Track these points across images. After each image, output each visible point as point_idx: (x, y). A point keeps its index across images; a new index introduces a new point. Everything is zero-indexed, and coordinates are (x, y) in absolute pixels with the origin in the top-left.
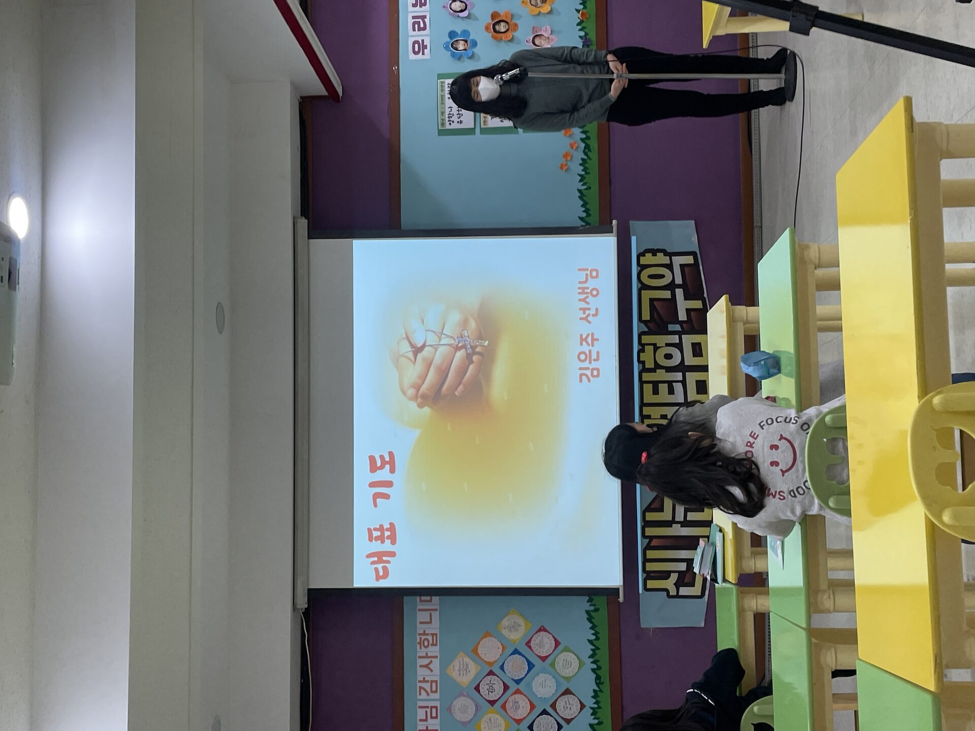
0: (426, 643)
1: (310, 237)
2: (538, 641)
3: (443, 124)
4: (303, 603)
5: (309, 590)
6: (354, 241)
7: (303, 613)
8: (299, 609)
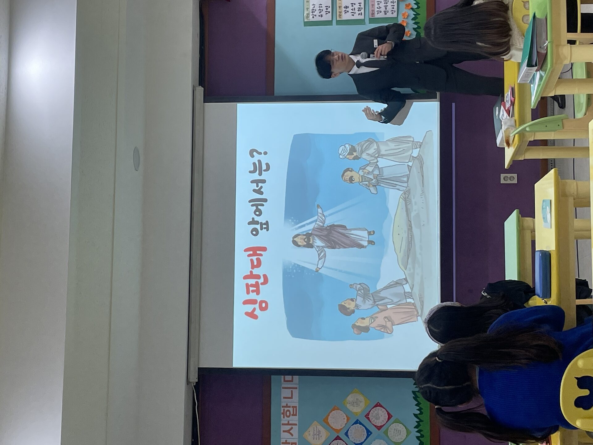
0: (288, 413)
2: (374, 414)
3: (307, 17)
4: (194, 378)
5: (199, 368)
6: (238, 104)
7: (194, 386)
8: (191, 382)
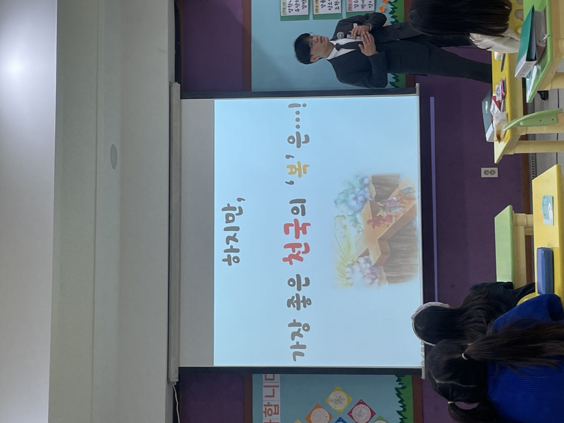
0: (270, 412)
1: (181, 98)
2: (357, 412)
3: (284, 12)
4: (175, 378)
5: (179, 368)
6: (215, 100)
7: (175, 386)
8: (172, 382)
